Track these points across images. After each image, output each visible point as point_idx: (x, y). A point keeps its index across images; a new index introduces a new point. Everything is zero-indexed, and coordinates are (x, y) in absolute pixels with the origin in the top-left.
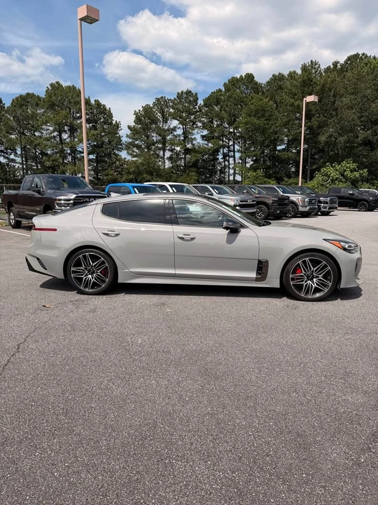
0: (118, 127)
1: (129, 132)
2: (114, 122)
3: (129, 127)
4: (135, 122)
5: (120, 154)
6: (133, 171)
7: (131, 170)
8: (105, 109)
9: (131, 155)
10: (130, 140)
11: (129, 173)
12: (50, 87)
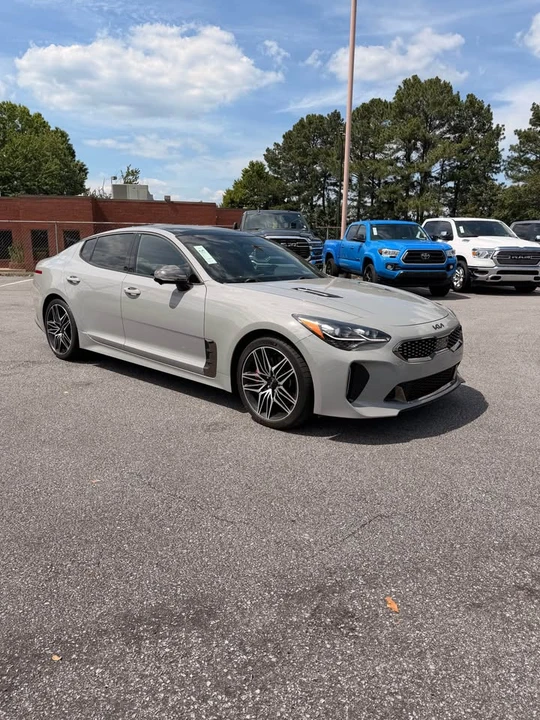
0: (499, 135)
1: (516, 141)
2: (494, 127)
3: (518, 133)
4: (530, 123)
5: (495, 176)
6: (510, 205)
7: (507, 203)
8: (482, 108)
9: (512, 177)
10: (516, 155)
11: (503, 207)
12: (402, 86)
